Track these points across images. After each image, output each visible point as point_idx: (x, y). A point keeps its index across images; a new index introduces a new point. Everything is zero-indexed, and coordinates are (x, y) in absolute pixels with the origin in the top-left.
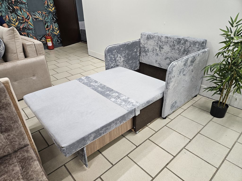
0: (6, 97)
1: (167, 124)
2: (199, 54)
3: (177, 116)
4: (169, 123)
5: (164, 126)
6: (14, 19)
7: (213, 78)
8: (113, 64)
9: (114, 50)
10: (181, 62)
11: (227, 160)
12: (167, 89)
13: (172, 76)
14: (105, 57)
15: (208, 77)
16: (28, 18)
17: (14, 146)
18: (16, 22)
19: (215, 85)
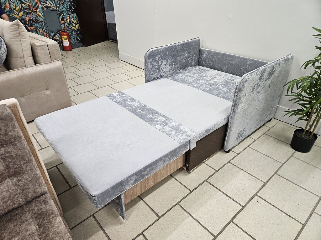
0: (14, 127)
1: (232, 160)
2: (280, 63)
3: (245, 149)
4: (234, 158)
5: (227, 163)
6: (17, 7)
7: (299, 97)
8: (156, 74)
9: (157, 55)
10: (255, 75)
11: (316, 213)
12: (234, 112)
13: (243, 94)
14: (145, 65)
15: (292, 95)
16: (36, 7)
17: (26, 195)
18: (20, 11)
19: (300, 107)
